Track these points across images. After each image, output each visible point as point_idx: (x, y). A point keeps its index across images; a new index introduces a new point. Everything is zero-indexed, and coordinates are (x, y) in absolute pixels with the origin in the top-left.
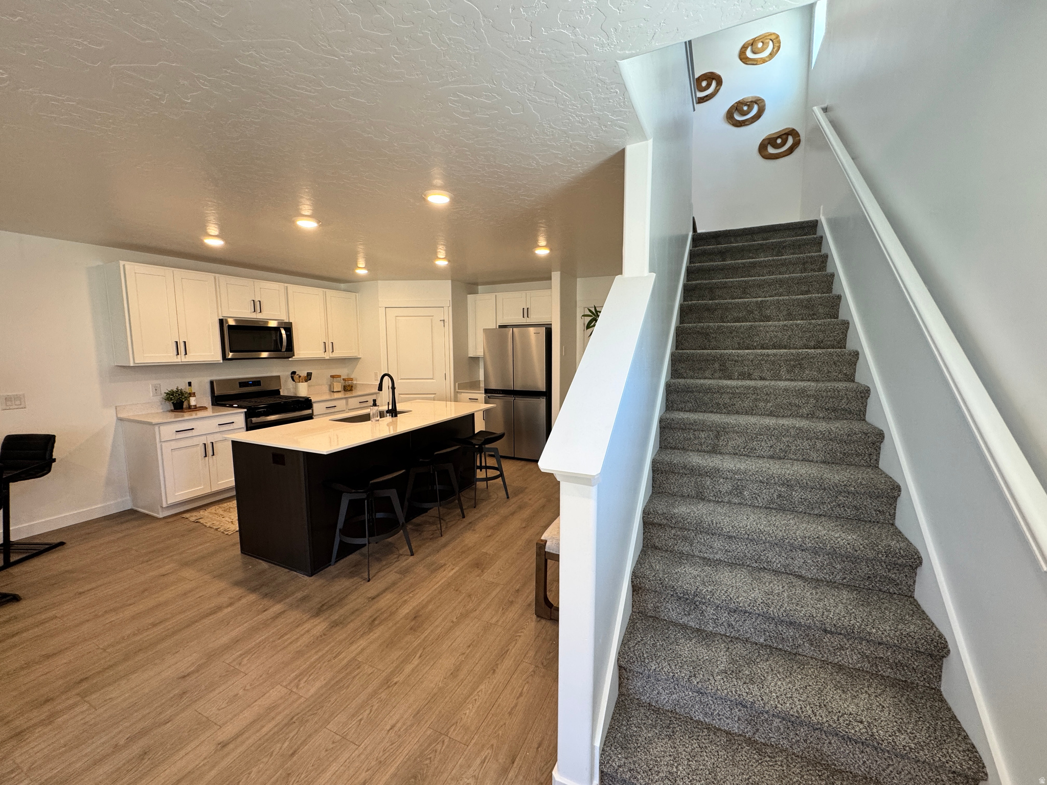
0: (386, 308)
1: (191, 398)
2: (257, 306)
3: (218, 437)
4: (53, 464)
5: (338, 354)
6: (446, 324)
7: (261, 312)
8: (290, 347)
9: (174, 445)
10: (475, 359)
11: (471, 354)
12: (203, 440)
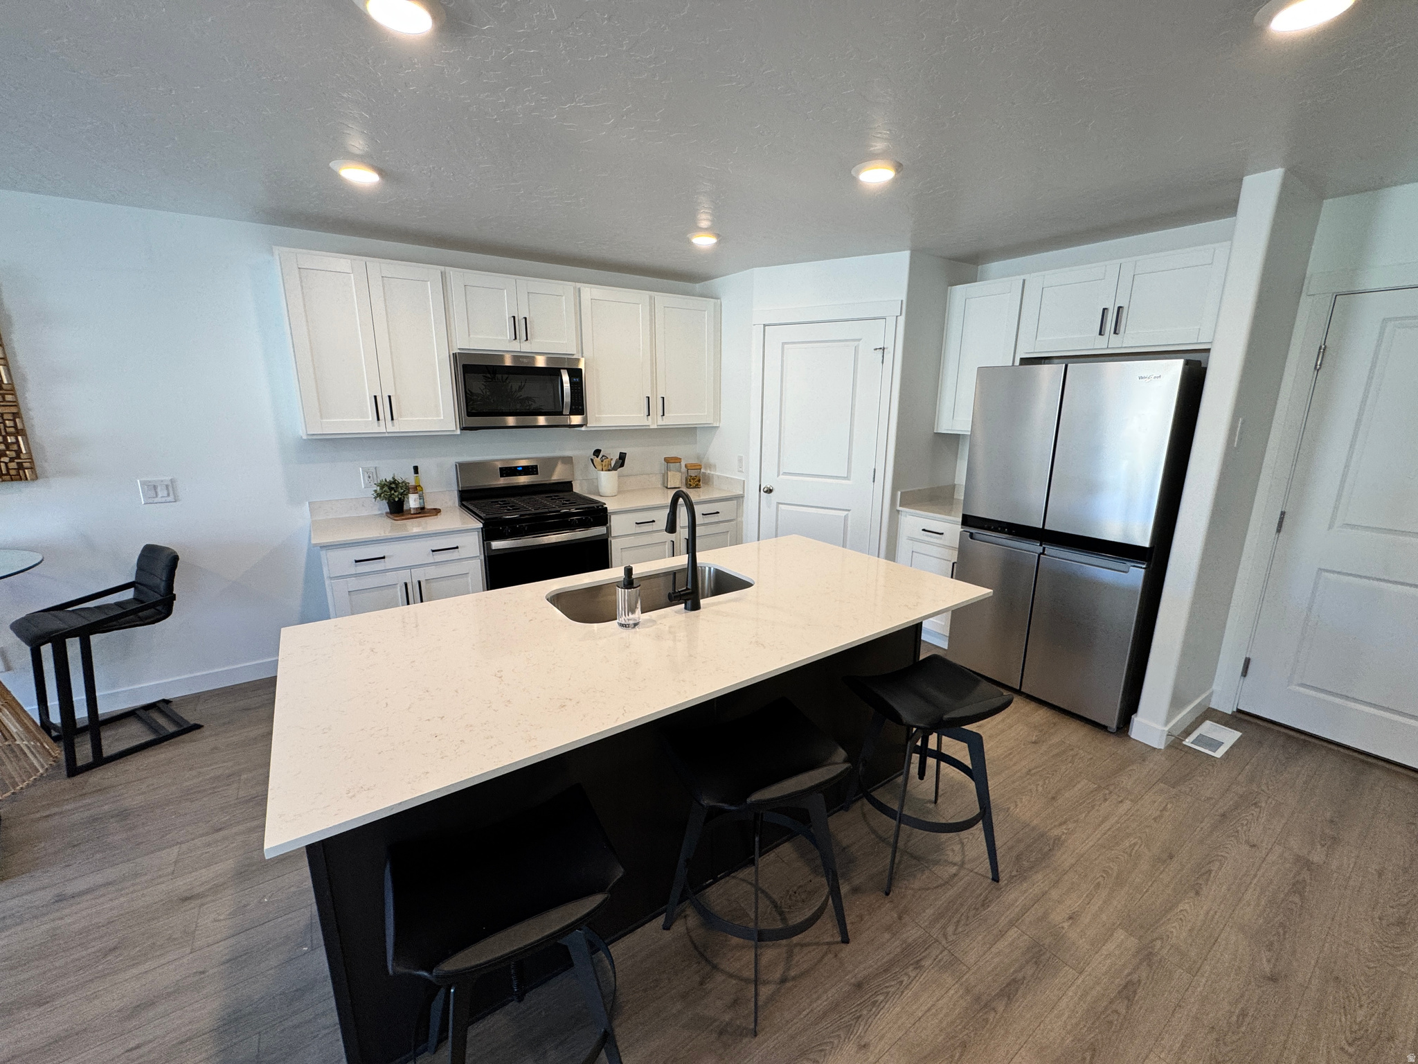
0: (765, 325)
1: (410, 495)
2: (520, 327)
3: (432, 572)
4: (174, 602)
5: (672, 419)
6: (889, 357)
7: (527, 339)
8: (578, 406)
9: (354, 584)
10: (952, 440)
11: (945, 426)
12: (404, 576)
